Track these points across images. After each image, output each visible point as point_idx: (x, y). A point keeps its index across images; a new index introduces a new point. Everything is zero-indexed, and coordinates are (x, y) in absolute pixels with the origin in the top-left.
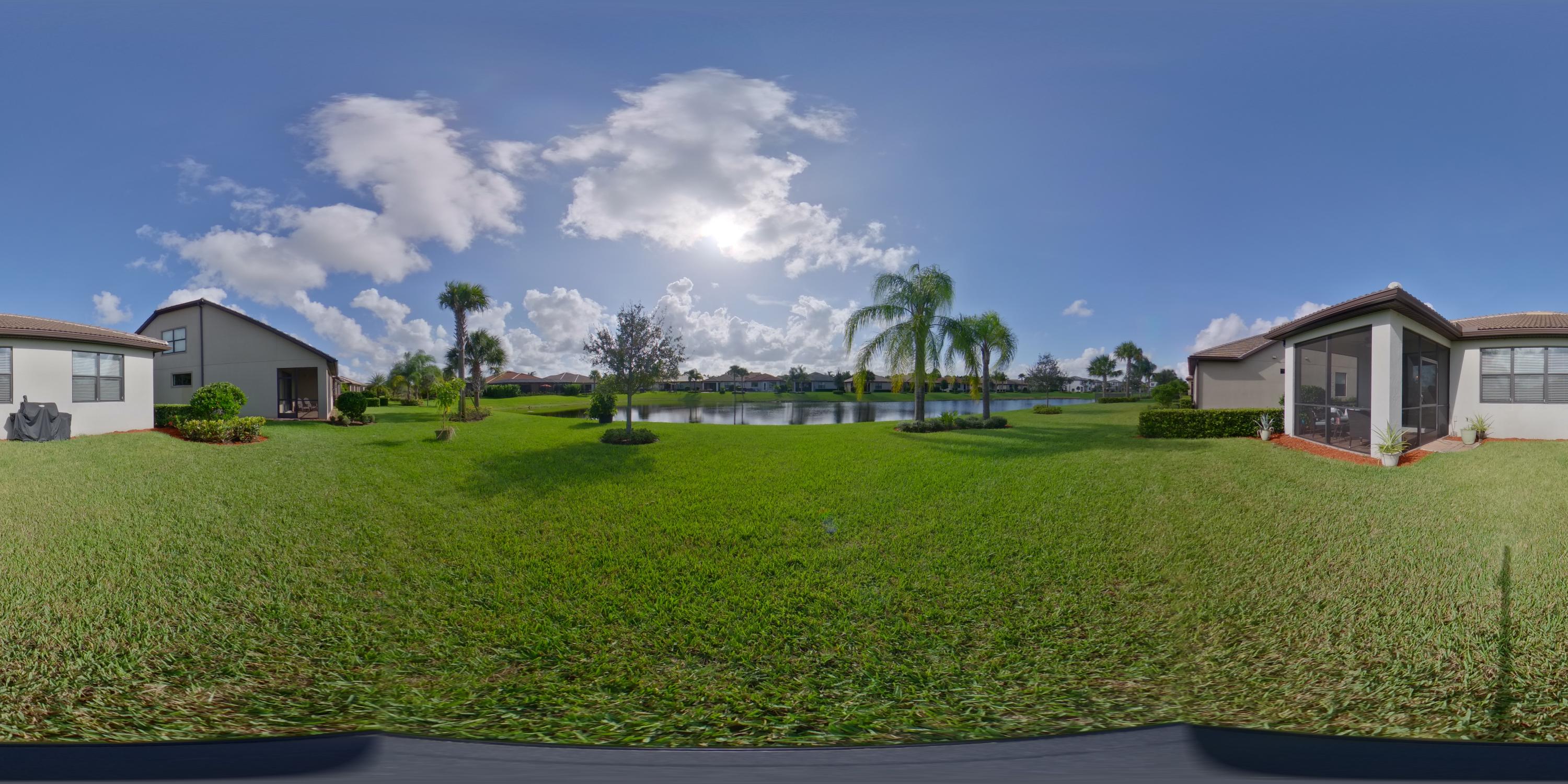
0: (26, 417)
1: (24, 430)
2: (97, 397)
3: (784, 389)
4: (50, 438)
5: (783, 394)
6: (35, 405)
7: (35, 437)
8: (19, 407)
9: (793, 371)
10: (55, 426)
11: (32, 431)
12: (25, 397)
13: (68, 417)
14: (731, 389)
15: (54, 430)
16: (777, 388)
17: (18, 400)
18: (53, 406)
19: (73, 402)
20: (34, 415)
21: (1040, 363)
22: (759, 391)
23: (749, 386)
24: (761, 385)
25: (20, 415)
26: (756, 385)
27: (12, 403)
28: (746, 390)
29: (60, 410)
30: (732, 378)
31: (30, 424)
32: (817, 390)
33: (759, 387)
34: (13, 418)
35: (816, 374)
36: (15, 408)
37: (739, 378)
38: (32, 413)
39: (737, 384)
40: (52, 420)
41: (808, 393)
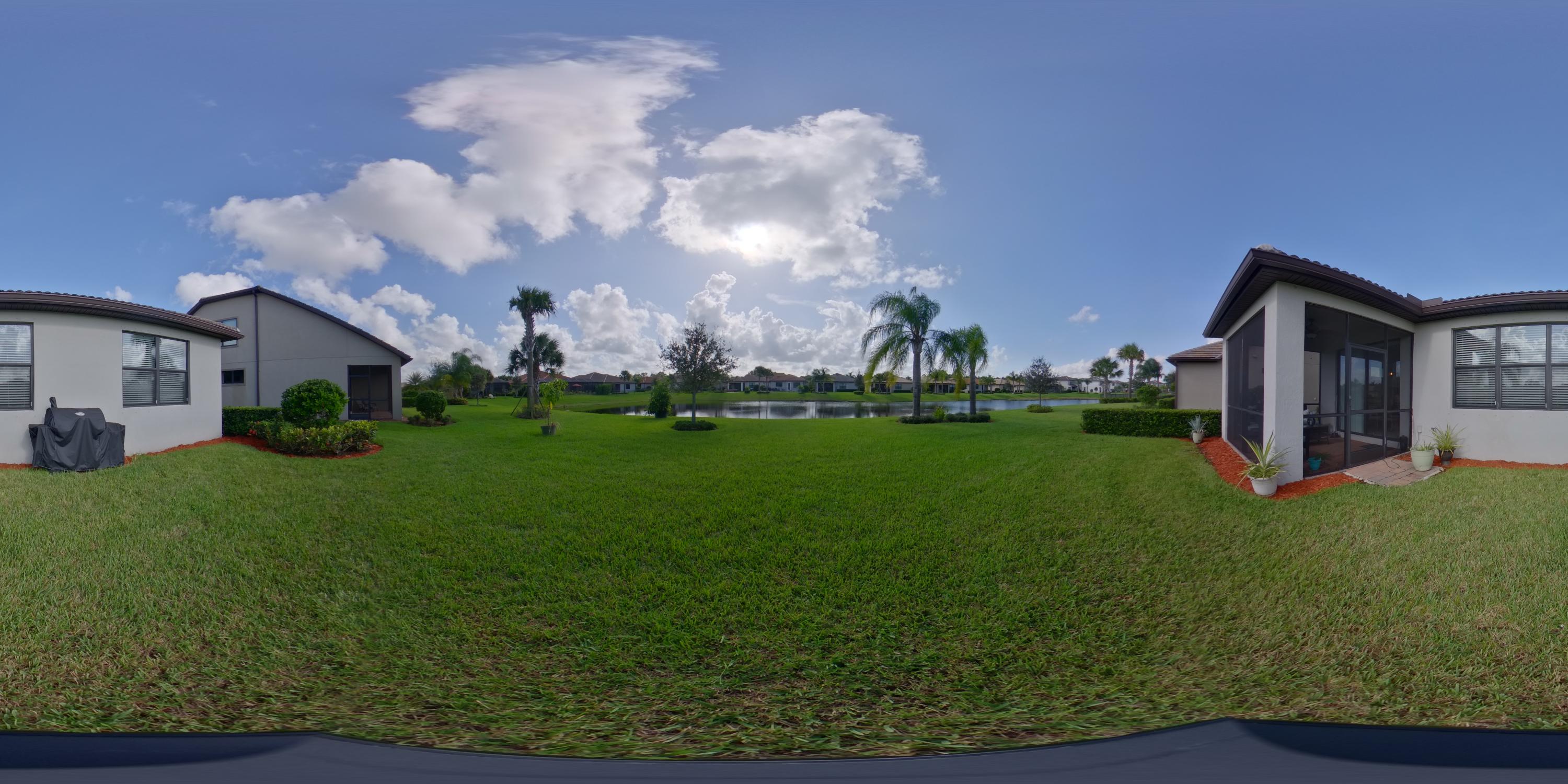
0: (56, 432)
1: (52, 453)
2: (155, 401)
3: (806, 390)
4: (94, 467)
5: (807, 394)
6: (70, 412)
7: (69, 463)
8: (43, 414)
9: (816, 372)
10: (99, 448)
11: (64, 454)
12: (52, 400)
13: (119, 431)
14: (756, 388)
15: (98, 452)
16: (800, 388)
17: (41, 404)
18: (97, 412)
19: (125, 405)
20: (69, 429)
21: (1034, 366)
22: (783, 390)
23: (773, 385)
24: (785, 385)
25: (45, 430)
26: (781, 385)
27: (32, 408)
28: (770, 389)
29: (108, 419)
30: (757, 378)
31: (62, 444)
32: (838, 391)
33: (783, 387)
34: (34, 431)
35: (837, 375)
36: (37, 416)
37: (764, 378)
38: (64, 426)
39: (762, 384)
40: (96, 435)
41: (830, 394)
